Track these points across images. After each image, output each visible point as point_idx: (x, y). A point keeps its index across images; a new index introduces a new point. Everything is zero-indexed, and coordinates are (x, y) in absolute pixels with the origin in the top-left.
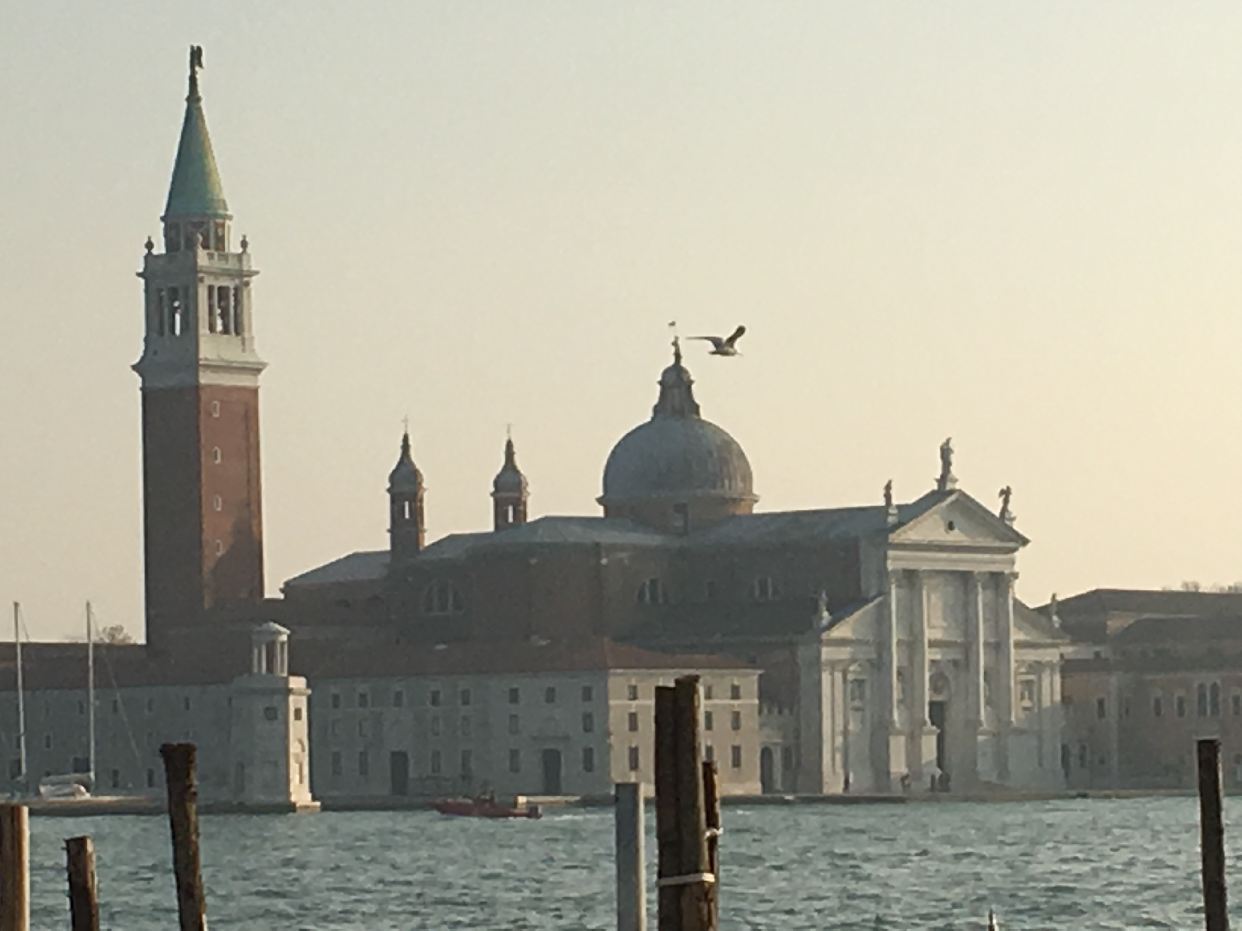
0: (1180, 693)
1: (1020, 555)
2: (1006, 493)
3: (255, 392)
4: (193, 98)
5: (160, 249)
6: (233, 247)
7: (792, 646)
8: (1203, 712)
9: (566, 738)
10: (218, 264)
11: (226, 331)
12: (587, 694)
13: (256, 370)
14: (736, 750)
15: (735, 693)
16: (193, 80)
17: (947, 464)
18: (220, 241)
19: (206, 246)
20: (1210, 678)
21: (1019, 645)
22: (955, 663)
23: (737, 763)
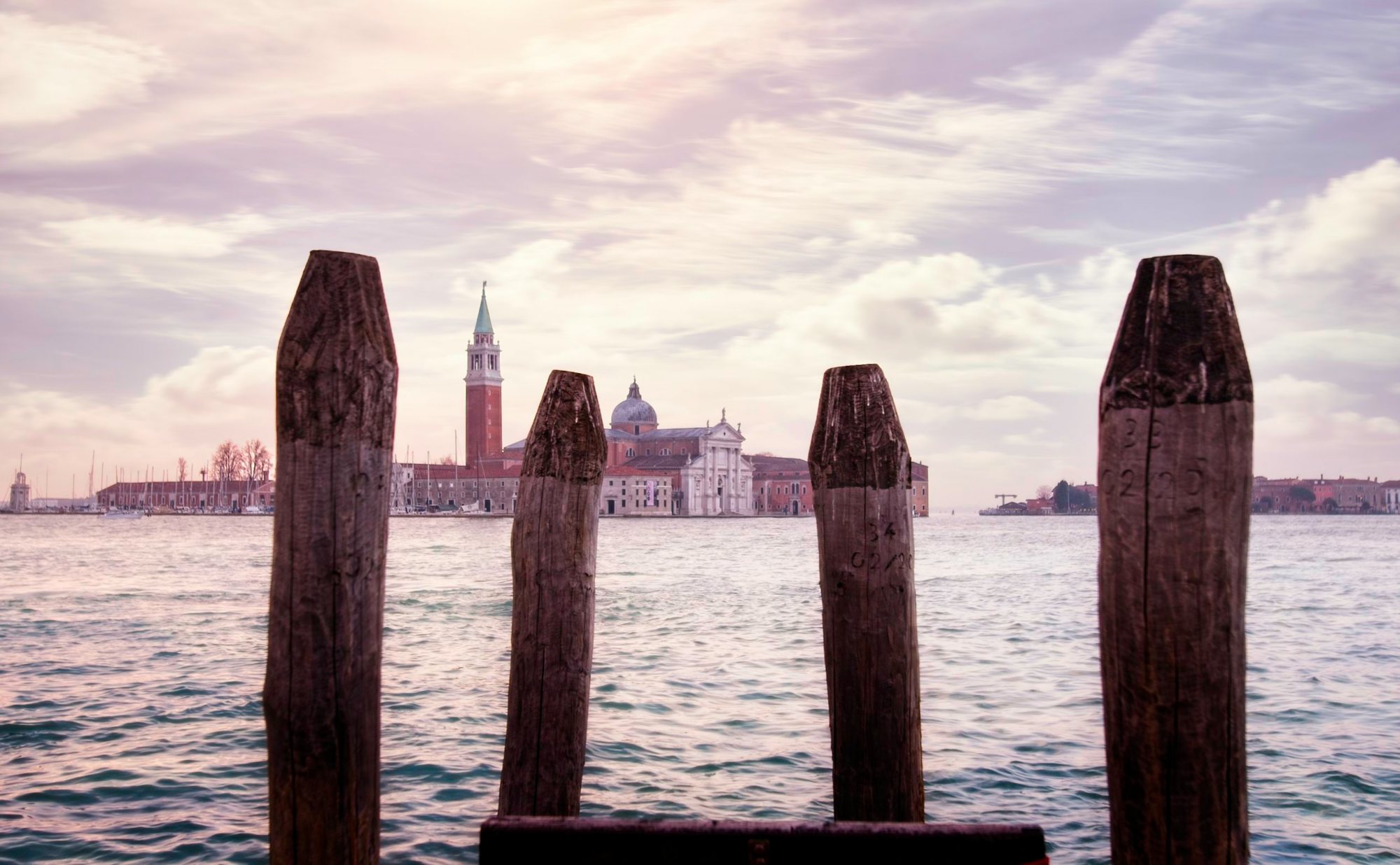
0: (786, 486)
1: (743, 443)
2: (739, 424)
3: (500, 388)
4: (484, 297)
5: (472, 343)
6: (495, 343)
7: (679, 469)
8: (793, 492)
9: (616, 497)
10: (491, 348)
11: (492, 368)
12: (624, 483)
13: (501, 380)
14: (665, 501)
15: (665, 484)
16: (484, 291)
17: (724, 415)
18: (492, 340)
19: (487, 342)
20: (796, 482)
21: (742, 470)
22: (725, 476)
23: (665, 505)
